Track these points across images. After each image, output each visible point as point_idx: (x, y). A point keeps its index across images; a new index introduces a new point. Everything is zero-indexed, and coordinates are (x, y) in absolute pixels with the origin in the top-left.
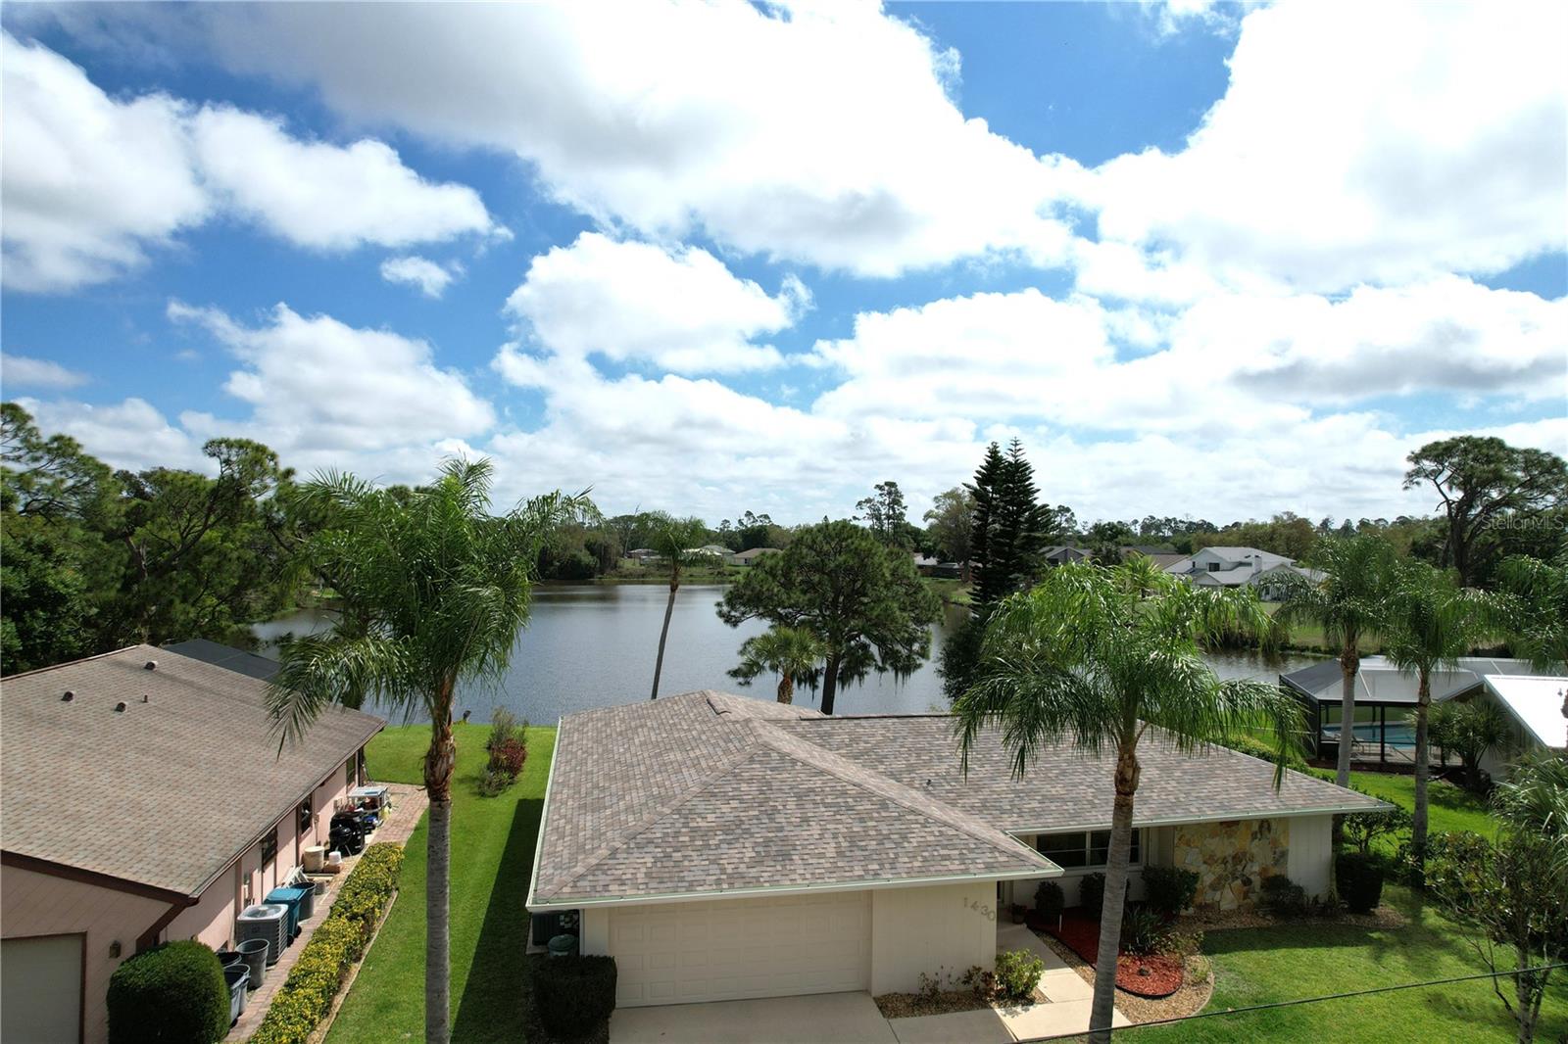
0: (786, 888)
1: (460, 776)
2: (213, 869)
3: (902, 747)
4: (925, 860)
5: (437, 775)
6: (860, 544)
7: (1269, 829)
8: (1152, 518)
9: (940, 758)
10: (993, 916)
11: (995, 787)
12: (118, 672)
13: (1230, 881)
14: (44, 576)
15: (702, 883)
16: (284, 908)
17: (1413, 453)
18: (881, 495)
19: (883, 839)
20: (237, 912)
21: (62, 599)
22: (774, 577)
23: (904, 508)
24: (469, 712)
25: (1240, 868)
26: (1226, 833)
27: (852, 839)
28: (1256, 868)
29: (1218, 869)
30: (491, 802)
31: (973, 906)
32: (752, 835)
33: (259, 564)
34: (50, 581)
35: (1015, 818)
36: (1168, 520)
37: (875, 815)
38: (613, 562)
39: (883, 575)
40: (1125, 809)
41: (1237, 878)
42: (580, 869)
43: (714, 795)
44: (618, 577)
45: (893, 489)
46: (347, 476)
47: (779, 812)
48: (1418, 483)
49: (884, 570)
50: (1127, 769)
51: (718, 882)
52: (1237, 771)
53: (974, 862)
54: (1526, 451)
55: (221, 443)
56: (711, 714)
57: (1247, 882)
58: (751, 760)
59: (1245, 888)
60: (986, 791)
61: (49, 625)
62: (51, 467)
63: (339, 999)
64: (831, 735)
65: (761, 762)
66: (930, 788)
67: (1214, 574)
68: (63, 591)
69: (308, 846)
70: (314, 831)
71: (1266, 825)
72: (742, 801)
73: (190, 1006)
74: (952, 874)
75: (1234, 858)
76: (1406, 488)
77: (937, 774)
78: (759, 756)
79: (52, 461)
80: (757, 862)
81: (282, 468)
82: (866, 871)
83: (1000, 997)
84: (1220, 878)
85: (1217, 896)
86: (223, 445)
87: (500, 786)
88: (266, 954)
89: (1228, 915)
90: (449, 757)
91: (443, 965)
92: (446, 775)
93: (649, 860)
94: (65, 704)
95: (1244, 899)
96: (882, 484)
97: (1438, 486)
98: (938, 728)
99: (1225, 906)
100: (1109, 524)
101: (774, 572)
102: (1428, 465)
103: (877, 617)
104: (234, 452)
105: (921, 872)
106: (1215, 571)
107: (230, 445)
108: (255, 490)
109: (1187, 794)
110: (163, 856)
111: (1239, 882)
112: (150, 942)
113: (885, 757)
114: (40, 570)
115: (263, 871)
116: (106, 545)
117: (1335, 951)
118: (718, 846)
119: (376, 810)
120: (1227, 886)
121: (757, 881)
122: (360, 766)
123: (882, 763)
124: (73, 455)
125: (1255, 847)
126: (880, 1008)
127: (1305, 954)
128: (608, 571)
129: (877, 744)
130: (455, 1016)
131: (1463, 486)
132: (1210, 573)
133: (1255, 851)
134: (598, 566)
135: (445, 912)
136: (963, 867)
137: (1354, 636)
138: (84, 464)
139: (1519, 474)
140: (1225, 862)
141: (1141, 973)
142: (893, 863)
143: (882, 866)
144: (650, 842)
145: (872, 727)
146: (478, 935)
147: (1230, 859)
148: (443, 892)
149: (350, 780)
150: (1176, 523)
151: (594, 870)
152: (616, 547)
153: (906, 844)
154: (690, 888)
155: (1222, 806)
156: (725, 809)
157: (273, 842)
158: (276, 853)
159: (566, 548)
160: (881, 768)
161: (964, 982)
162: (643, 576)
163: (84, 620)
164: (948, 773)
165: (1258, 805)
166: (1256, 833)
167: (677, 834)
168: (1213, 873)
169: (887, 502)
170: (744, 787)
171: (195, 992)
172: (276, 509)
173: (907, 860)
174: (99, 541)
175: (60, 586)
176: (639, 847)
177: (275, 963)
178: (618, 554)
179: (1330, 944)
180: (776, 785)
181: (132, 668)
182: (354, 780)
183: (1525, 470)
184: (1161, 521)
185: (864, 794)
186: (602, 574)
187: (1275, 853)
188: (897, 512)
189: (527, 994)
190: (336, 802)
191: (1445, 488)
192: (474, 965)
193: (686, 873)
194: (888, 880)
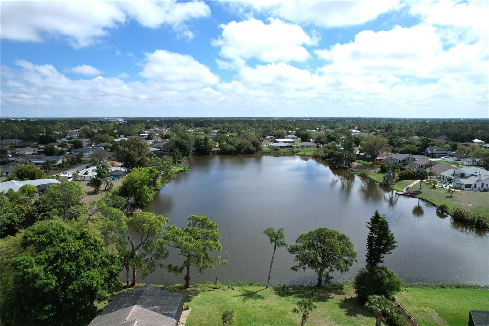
67: (462, 180)
106: (462, 177)
134: (255, 150)
159: (246, 145)
186: (257, 152)
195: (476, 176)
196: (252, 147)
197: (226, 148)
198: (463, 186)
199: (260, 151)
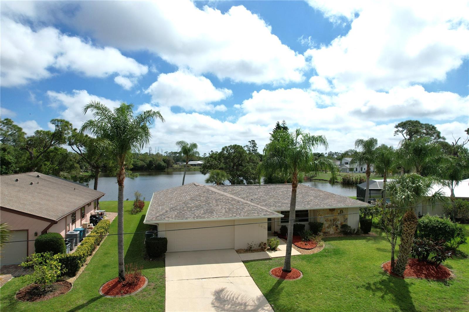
0: (211, 219)
1: (126, 210)
2: (61, 217)
3: (245, 192)
4: (248, 213)
5: (120, 179)
6: (240, 150)
7: (343, 212)
8: (331, 152)
9: (255, 195)
10: (267, 229)
11: (270, 201)
12: (29, 177)
13: (332, 226)
14: (4, 157)
15: (190, 218)
16: (79, 232)
17: (396, 125)
18: (250, 144)
19: (237, 209)
20: (66, 232)
21: (9, 163)
22: (216, 160)
23: (257, 148)
24: (128, 199)
25: (335, 222)
26: (331, 213)
27: (229, 209)
28: (339, 223)
29: (329, 223)
30: (135, 215)
31: (261, 227)
32: (203, 208)
33: (67, 155)
34: (6, 158)
35: (274, 207)
36: (336, 153)
37: (236, 204)
38: (171, 165)
39: (247, 159)
40: (294, 191)
41: (334, 225)
42: (158, 215)
43: (194, 200)
44: (173, 169)
45: (254, 142)
46: (98, 102)
47: (211, 203)
48: (398, 134)
49: (247, 157)
50: (295, 181)
51: (194, 218)
52: (335, 198)
53: (261, 214)
54: (425, 124)
55: (55, 120)
56: (195, 186)
57: (337, 226)
58: (204, 192)
59: (336, 228)
60: (267, 202)
61: (6, 170)
62: (4, 128)
63: (94, 253)
64: (226, 189)
65: (206, 193)
66: (252, 201)
67: (346, 165)
68: (10, 161)
69: (84, 222)
70: (85, 219)
71: (342, 211)
72: (201, 201)
73: (56, 246)
74: (255, 216)
75: (333, 220)
76: (395, 135)
77: (254, 198)
78: (206, 191)
79: (4, 126)
80: (204, 213)
81: (73, 128)
82: (233, 216)
83: (268, 250)
84: (329, 225)
85: (329, 230)
86: (56, 121)
87: (137, 212)
88: (74, 241)
89: (331, 235)
90: (123, 175)
91: (122, 227)
92: (123, 179)
93: (176, 213)
94: (16, 182)
95: (336, 231)
96: (251, 141)
97: (403, 135)
98: (256, 188)
99: (331, 233)
100: (318, 153)
101: (216, 158)
102: (401, 129)
103: (245, 170)
104: (59, 123)
105: (247, 216)
106: (347, 164)
107: (58, 121)
108: (66, 134)
109: (321, 203)
110: (47, 213)
111: (335, 226)
112: (45, 232)
113: (241, 194)
114: (3, 155)
115: (72, 225)
116: (21, 152)
117: (357, 241)
118: (194, 210)
119: (102, 216)
120: (332, 227)
121: (204, 217)
122: (97, 205)
123: (240, 195)
124: (11, 124)
125: (339, 217)
126: (237, 252)
127: (349, 241)
128: (170, 168)
129: (239, 191)
130: (125, 255)
131: (409, 135)
132: (345, 165)
133: (339, 218)
134: (166, 166)
135: (122, 214)
136: (258, 215)
137: (369, 166)
138: (14, 127)
139: (424, 131)
140: (331, 221)
141: (306, 244)
142: (240, 214)
143: (237, 214)
144: (176, 209)
145: (238, 188)
146: (131, 240)
147: (332, 220)
148: (122, 209)
149: (95, 208)
150: (338, 154)
151: (161, 215)
152: (172, 161)
153: (243, 210)
154: (187, 219)
155: (329, 205)
156: (196, 202)
157: (75, 215)
158: (75, 221)
159: (157, 161)
160: (240, 196)
161: (259, 246)
162: (180, 169)
163: (15, 172)
164: (257, 198)
165: (339, 205)
166: (339, 213)
167: (184, 208)
168: (328, 224)
169: (252, 146)
170: (202, 198)
171: (57, 243)
172: (72, 139)
173: (243, 213)
174: (19, 150)
175: (9, 160)
176: (173, 210)
177: (77, 245)
178: (173, 163)
179: (356, 239)
180: (210, 198)
181: (33, 176)
182: (96, 209)
183: (425, 130)
184: (334, 153)
185: (233, 200)
186: (168, 168)
187: (344, 219)
188: (255, 149)
189: (144, 251)
190: (91, 213)
191: (405, 135)
192: (130, 246)
193: (185, 216)
194: (238, 217)
196: (163, 164)
197: (136, 164)
198: (348, 169)
199: (171, 168)
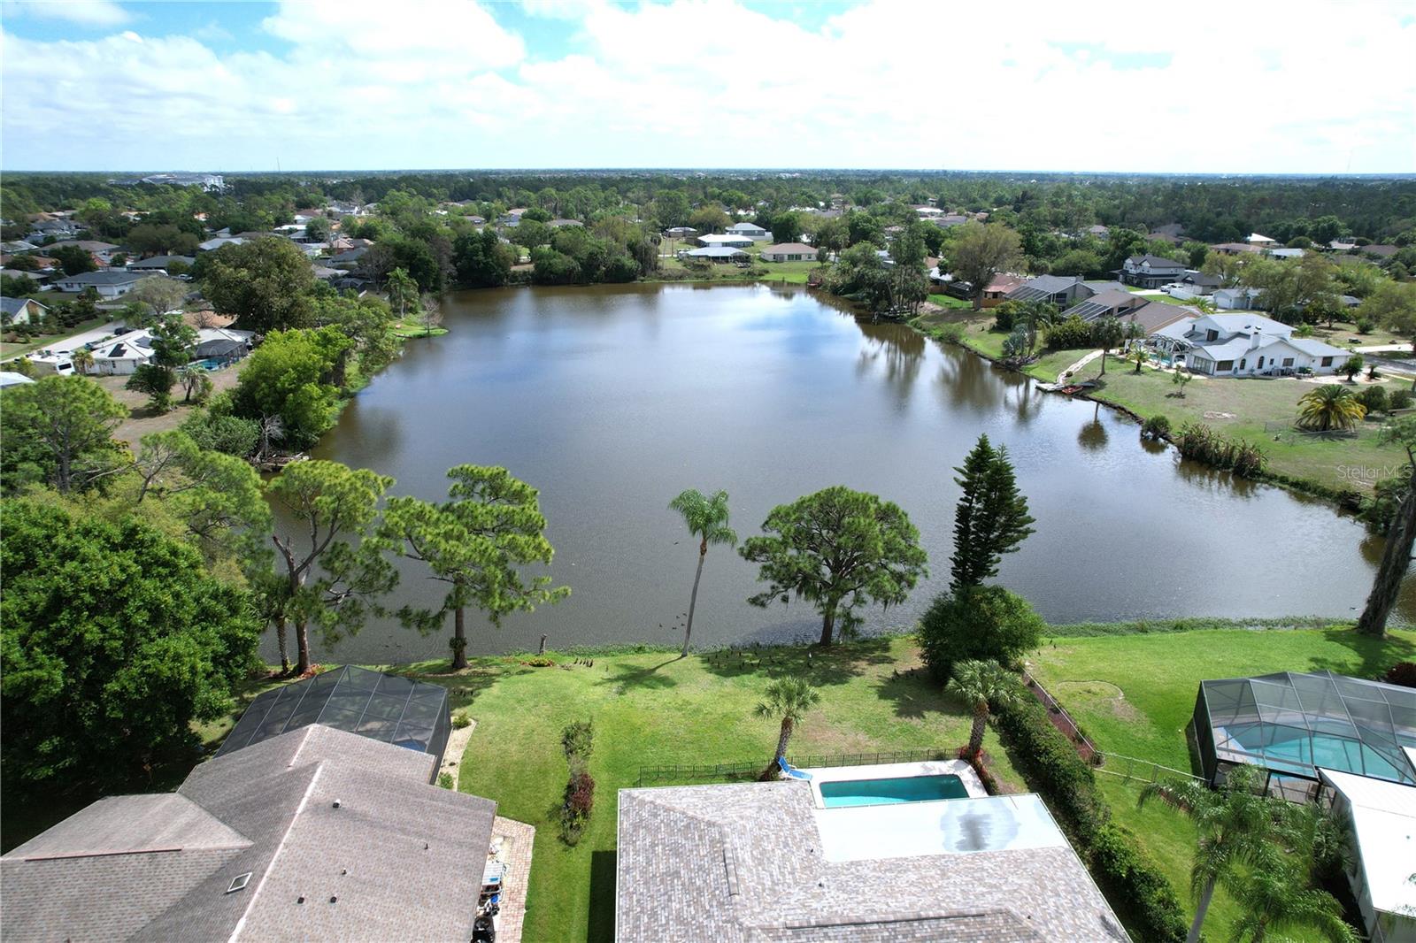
30: (573, 855)
44: (659, 279)
67: (1210, 348)
106: (1212, 342)
128: (649, 273)
134: (640, 268)
159: (610, 253)
186: (644, 277)
195: (1247, 336)
196: (629, 262)
197: (550, 264)
198: (1212, 364)
199: (653, 274)
